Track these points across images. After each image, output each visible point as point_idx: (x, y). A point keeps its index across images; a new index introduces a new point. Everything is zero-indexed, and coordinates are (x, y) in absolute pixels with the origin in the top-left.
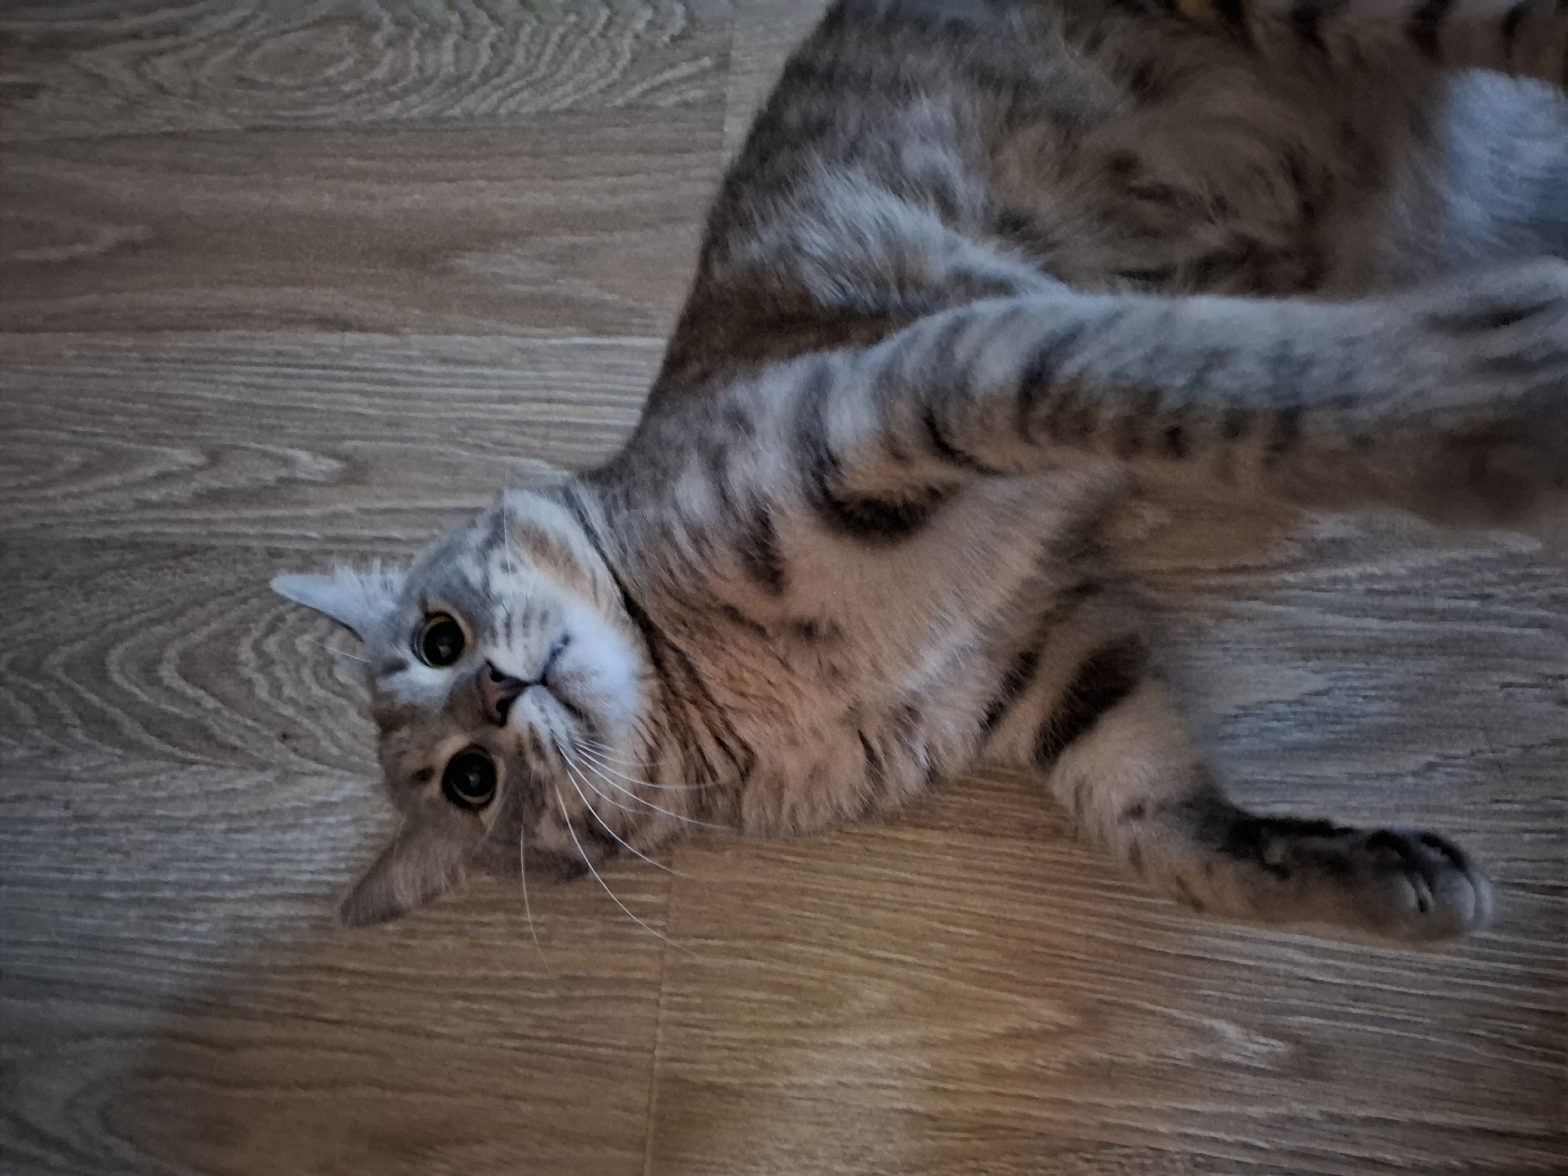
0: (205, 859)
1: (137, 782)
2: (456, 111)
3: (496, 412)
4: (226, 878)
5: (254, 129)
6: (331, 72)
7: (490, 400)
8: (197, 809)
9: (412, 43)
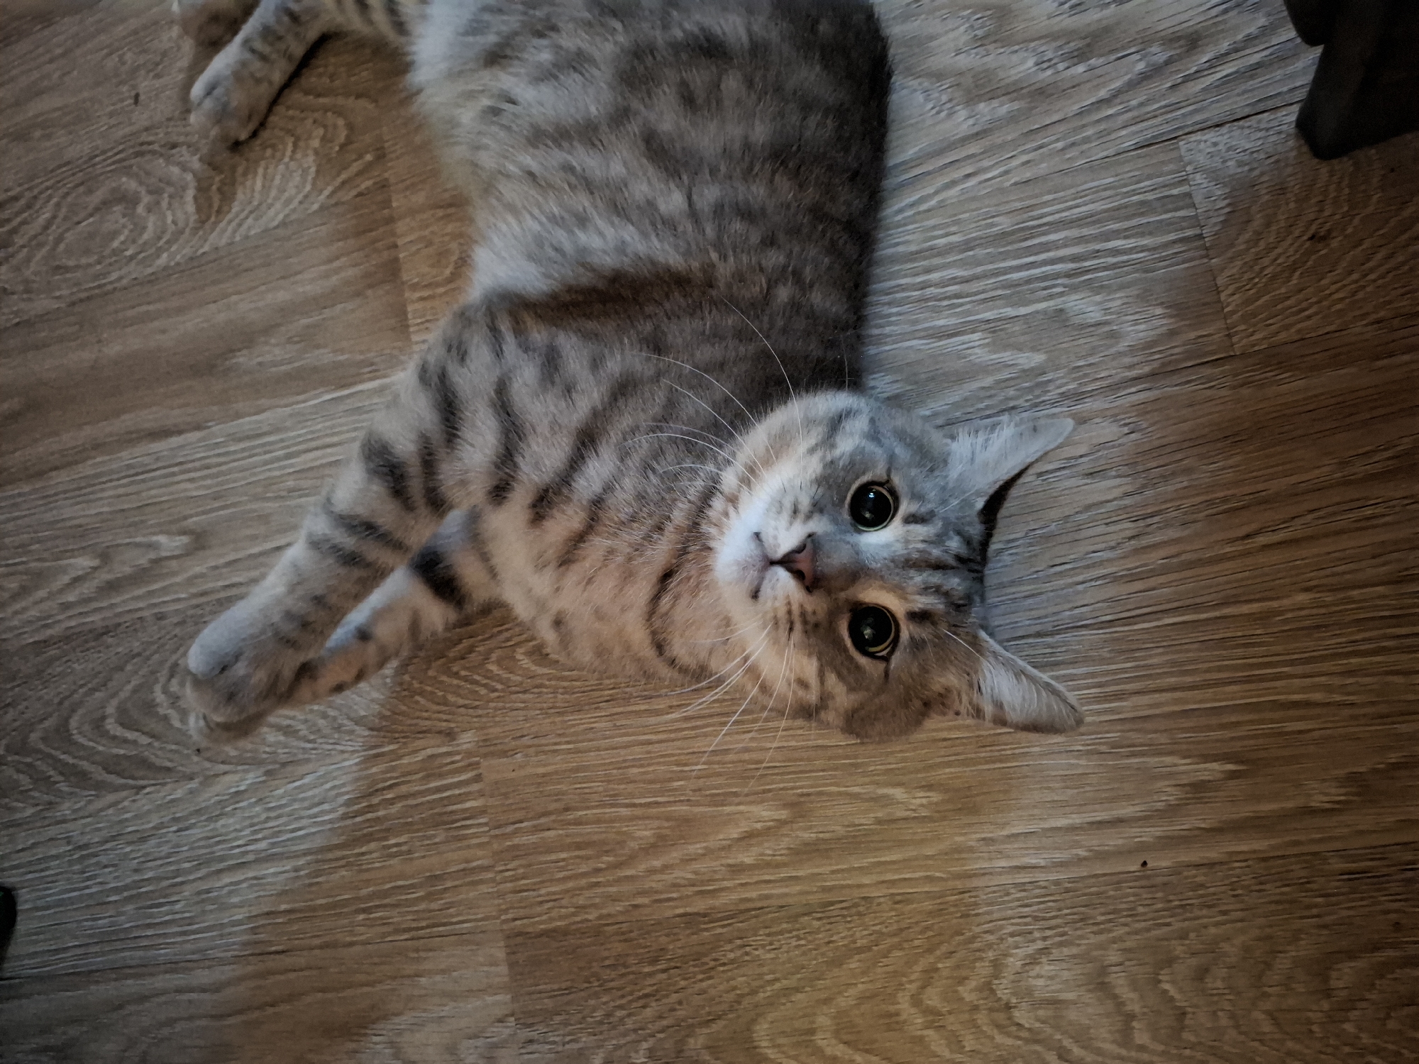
0: (169, 855)
1: (110, 811)
2: (206, 248)
3: (284, 467)
4: (187, 865)
5: (73, 304)
6: (115, 244)
7: (278, 459)
8: (155, 820)
9: (164, 204)
